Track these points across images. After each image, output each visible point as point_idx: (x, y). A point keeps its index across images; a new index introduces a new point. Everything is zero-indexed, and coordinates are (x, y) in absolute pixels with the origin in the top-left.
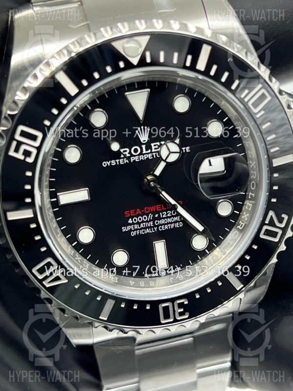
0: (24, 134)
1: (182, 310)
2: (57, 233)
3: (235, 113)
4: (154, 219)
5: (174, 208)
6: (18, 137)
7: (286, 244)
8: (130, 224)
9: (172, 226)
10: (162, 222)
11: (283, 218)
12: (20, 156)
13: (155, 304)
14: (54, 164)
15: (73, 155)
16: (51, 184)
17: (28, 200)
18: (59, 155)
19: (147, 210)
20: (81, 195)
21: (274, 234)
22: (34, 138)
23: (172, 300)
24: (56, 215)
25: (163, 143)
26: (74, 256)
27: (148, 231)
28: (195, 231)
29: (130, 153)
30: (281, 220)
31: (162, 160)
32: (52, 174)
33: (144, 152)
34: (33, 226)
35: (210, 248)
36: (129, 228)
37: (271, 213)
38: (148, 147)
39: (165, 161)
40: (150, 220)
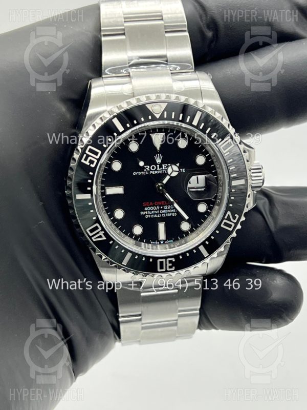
0: (91, 151)
1: (171, 265)
2: (103, 211)
3: (213, 152)
4: (160, 209)
5: (172, 204)
6: (87, 152)
7: (236, 232)
8: (146, 211)
9: (170, 214)
10: (165, 211)
11: (236, 217)
12: (87, 163)
13: (155, 259)
14: (105, 170)
15: (117, 166)
16: (102, 182)
17: (89, 189)
18: (109, 165)
19: (156, 203)
20: (119, 190)
21: (230, 226)
22: (96, 154)
23: (166, 258)
24: (103, 200)
25: (169, 165)
26: (111, 225)
27: (156, 216)
28: (183, 219)
29: (150, 169)
30: (234, 218)
31: (168, 174)
32: (104, 176)
33: (158, 169)
34: (90, 204)
35: (192, 230)
36: (145, 213)
37: (229, 213)
38: (161, 166)
39: (169, 175)
40: (158, 210)
